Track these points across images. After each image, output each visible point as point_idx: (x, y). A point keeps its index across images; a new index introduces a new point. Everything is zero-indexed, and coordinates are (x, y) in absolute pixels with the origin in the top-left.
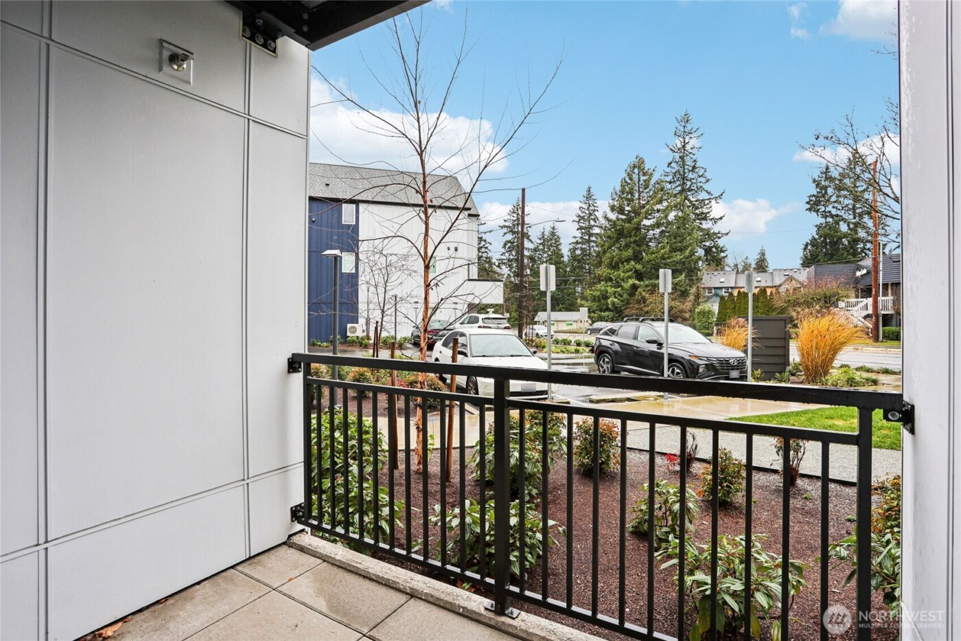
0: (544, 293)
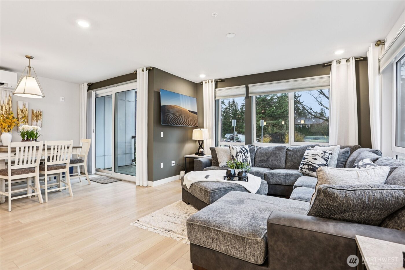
0: (235, 131)
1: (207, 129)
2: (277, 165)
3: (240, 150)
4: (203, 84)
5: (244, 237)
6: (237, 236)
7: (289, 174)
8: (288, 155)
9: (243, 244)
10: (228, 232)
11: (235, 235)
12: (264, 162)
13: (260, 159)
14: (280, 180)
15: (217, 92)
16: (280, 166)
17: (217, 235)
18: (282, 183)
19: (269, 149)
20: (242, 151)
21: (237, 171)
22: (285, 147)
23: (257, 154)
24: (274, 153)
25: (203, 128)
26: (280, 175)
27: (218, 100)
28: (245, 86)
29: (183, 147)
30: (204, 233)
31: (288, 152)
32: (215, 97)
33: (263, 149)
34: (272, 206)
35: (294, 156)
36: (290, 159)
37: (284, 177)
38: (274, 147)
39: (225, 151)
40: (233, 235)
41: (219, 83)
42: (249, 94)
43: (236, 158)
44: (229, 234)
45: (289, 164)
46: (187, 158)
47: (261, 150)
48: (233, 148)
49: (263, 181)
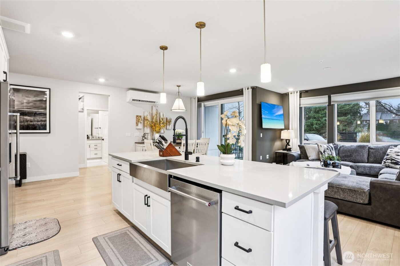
1: (293, 131)
2: (360, 160)
3: (327, 147)
4: (289, 94)
5: (356, 190)
6: (351, 190)
7: (374, 166)
8: (371, 152)
9: (355, 194)
10: (345, 188)
11: (350, 189)
12: (348, 157)
13: (343, 155)
14: (365, 170)
15: (301, 101)
16: (363, 161)
17: (338, 190)
18: (366, 173)
19: (352, 147)
20: (328, 148)
21: (331, 162)
22: (367, 145)
23: (340, 151)
24: (357, 150)
25: (289, 129)
26: (364, 167)
27: (302, 107)
28: (327, 96)
29: (274, 144)
30: (329, 189)
31: (370, 150)
32: (300, 105)
33: (346, 147)
34: (367, 180)
35: (376, 153)
36: (373, 155)
37: (369, 169)
38: (357, 146)
39: (314, 148)
40: (349, 189)
41: (303, 94)
42: (331, 103)
43: (324, 154)
44: (346, 189)
45: (371, 159)
46: (277, 153)
47: (344, 147)
48: (321, 146)
49: (352, 169)
